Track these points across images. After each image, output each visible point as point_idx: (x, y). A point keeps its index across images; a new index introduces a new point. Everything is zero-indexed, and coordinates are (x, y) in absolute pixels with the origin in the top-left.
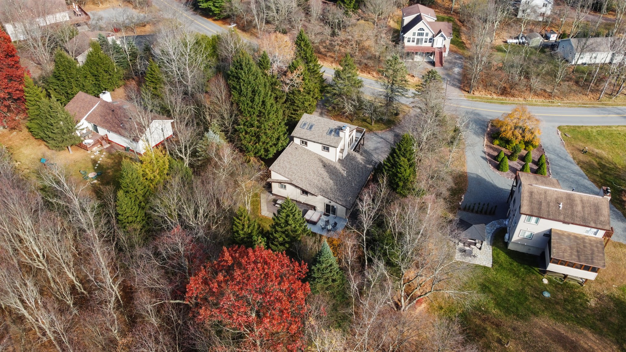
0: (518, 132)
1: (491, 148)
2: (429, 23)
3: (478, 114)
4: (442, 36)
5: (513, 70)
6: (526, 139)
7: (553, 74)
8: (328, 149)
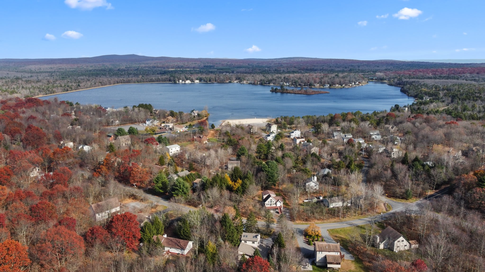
0: (313, 232)
1: (306, 239)
2: (273, 197)
3: (299, 229)
4: (279, 202)
5: (308, 212)
6: (316, 234)
7: (322, 212)
8: (254, 243)
